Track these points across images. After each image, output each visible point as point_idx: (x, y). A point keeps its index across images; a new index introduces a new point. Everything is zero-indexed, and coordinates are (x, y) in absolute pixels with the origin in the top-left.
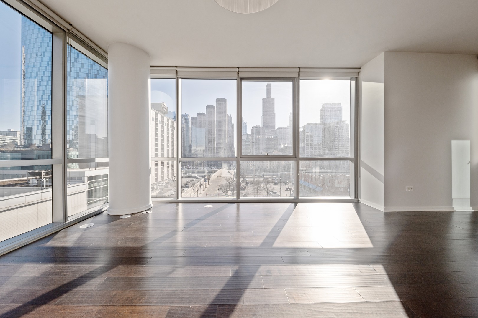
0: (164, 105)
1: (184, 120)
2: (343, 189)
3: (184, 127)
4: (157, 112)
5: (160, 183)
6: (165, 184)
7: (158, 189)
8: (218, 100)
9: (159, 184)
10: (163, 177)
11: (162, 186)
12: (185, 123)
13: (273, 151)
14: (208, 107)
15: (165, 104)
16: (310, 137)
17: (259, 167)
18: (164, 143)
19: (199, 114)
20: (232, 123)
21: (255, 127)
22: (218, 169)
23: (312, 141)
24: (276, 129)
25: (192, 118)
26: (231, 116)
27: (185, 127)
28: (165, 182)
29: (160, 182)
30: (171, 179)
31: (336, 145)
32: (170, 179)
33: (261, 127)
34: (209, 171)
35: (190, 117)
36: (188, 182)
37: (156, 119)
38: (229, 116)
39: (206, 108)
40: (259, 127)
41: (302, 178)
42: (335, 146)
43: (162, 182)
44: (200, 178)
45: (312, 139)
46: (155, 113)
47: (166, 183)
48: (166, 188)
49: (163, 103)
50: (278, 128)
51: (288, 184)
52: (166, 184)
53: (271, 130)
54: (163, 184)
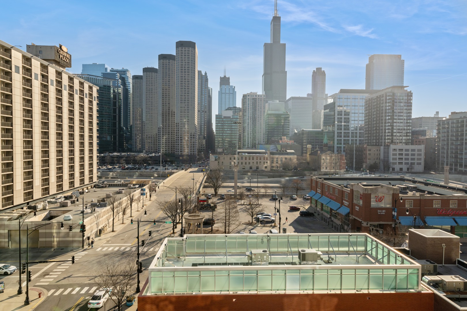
0: (62, 50)
1: (120, 80)
2: (384, 211)
3: (120, 94)
4: (46, 63)
5: (53, 198)
6: (63, 199)
7: (46, 209)
8: (180, 45)
9: (52, 200)
10: (60, 187)
11: (56, 203)
12: (122, 86)
13: (279, 138)
14: (162, 57)
15: (64, 48)
16: (345, 115)
17: (251, 168)
18: (62, 122)
19: (146, 70)
20: (209, 86)
21: (249, 96)
22: (177, 171)
23: (348, 122)
24: (287, 98)
25: (135, 77)
26: (206, 74)
27: (122, 93)
28: (63, 195)
29: (55, 196)
30: (78, 189)
31: (388, 129)
32: (76, 190)
33: (259, 96)
34: (161, 173)
35: (130, 75)
36: (108, 197)
37: (43, 76)
38: (204, 74)
39: (159, 59)
40: (256, 96)
41: (318, 189)
42: (387, 131)
43: (59, 196)
44: (135, 188)
45: (349, 118)
46: (42, 65)
47: (66, 198)
48: (63, 206)
49: (61, 47)
50: (291, 98)
51: (295, 199)
52: (65, 200)
53: (278, 101)
54: (60, 200)
